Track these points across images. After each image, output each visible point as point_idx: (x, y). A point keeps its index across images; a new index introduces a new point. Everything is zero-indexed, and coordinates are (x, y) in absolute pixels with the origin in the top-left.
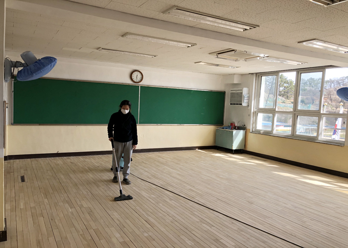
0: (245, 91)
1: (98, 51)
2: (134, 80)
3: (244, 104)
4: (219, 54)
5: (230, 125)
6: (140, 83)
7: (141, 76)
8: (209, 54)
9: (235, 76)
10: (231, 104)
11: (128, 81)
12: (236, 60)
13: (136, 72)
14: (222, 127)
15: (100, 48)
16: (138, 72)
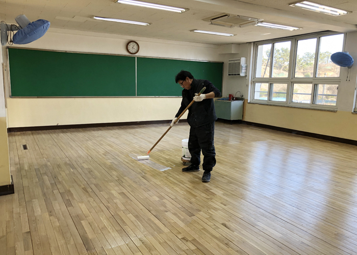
0: (243, 61)
1: (91, 19)
2: (130, 51)
3: (242, 74)
4: (213, 19)
5: (228, 96)
6: (137, 54)
7: (137, 47)
8: (203, 20)
9: (233, 45)
10: (229, 75)
11: (124, 52)
12: (231, 27)
13: (132, 43)
15: (93, 16)
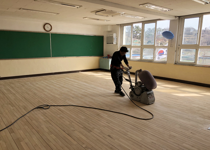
0: (114, 35)
1: (19, 10)
2: (46, 29)
3: (114, 43)
4: (96, 12)
5: (107, 56)
6: (50, 32)
7: (51, 27)
8: (91, 12)
9: (109, 26)
10: (107, 43)
11: (42, 31)
12: (107, 16)
13: (47, 25)
14: (103, 57)
15: (21, 8)
16: (49, 25)
